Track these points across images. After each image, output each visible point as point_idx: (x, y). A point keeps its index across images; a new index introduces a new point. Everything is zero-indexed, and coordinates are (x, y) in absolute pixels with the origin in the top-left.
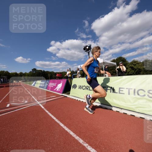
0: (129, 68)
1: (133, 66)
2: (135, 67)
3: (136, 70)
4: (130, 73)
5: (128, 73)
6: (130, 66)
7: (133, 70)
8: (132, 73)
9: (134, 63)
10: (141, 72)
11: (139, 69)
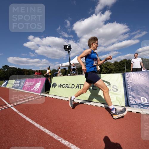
0: (104, 68)
1: (106, 66)
2: (108, 67)
3: (109, 69)
4: (104, 72)
5: (103, 72)
6: (105, 66)
7: (107, 69)
8: (106, 72)
9: (107, 64)
10: (112, 71)
11: (111, 69)
